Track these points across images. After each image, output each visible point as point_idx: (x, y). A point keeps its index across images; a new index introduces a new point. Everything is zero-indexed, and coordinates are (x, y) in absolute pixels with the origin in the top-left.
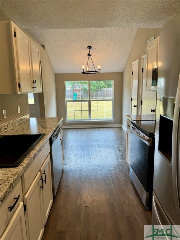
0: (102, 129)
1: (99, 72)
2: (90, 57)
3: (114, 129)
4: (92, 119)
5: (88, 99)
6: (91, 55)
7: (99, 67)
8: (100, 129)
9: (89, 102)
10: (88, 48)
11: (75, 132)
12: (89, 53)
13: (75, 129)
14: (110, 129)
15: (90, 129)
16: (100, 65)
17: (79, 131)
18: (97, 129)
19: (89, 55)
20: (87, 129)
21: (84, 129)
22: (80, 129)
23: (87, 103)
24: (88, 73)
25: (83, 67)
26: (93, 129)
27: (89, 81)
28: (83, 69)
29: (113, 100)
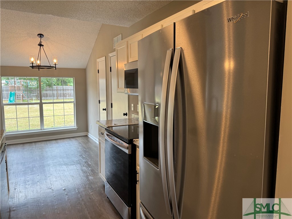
0: (61, 141)
2: (42, 47)
3: (77, 138)
5: (39, 101)
6: (43, 45)
7: (55, 61)
8: (59, 141)
9: (41, 105)
10: (39, 36)
11: (19, 148)
12: (41, 42)
13: (19, 145)
14: (72, 139)
15: (44, 142)
17: (27, 147)
18: (54, 142)
19: (40, 45)
20: (40, 143)
21: (33, 144)
22: (28, 144)
23: (38, 107)
24: (39, 67)
25: (32, 59)
26: (48, 142)
27: (40, 77)
28: (32, 62)
29: (74, 101)
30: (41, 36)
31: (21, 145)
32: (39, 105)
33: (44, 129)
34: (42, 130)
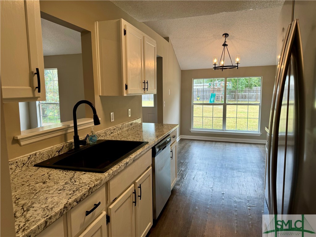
0: (241, 145)
1: (237, 66)
2: (226, 47)
3: (259, 146)
4: (227, 129)
5: (223, 103)
6: (227, 45)
7: (238, 60)
8: (239, 145)
9: (225, 105)
10: (224, 35)
11: (201, 144)
12: (225, 42)
13: (202, 142)
14: (253, 146)
15: (223, 143)
16: (239, 57)
17: (208, 144)
18: (234, 144)
19: (225, 45)
20: (219, 143)
21: (214, 143)
22: (210, 142)
23: (221, 107)
24: (223, 68)
25: (215, 61)
26: (227, 144)
27: (226, 78)
28: (215, 63)
29: (260, 104)
30: (225, 36)
31: (204, 142)
32: (223, 106)
33: (226, 130)
34: (224, 131)
